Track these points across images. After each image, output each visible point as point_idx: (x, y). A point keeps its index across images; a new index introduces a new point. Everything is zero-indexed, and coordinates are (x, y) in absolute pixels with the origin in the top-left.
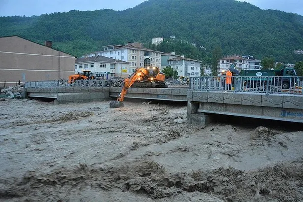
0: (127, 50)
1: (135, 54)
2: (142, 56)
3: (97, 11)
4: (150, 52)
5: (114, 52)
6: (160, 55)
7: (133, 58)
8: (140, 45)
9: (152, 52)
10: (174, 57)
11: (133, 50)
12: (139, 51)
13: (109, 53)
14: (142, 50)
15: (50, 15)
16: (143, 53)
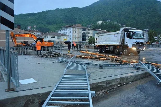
0: (72, 28)
1: (76, 30)
2: (80, 32)
3: (70, 8)
4: (85, 29)
5: (66, 29)
6: (92, 30)
7: (75, 33)
8: (80, 25)
9: (87, 29)
10: (100, 31)
11: (75, 28)
12: (79, 29)
13: (64, 30)
14: (81, 28)
15: (46, 11)
16: (81, 29)
